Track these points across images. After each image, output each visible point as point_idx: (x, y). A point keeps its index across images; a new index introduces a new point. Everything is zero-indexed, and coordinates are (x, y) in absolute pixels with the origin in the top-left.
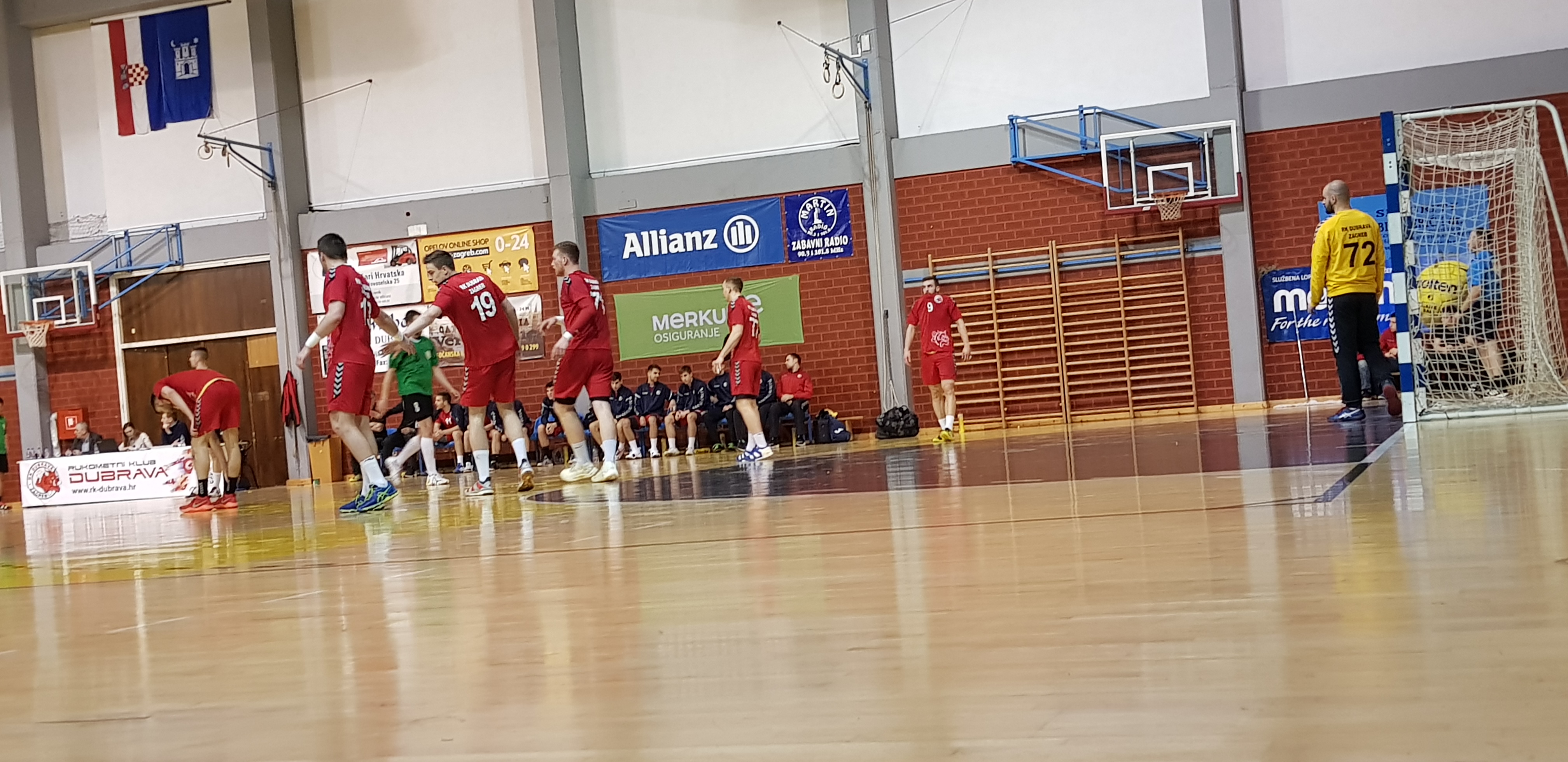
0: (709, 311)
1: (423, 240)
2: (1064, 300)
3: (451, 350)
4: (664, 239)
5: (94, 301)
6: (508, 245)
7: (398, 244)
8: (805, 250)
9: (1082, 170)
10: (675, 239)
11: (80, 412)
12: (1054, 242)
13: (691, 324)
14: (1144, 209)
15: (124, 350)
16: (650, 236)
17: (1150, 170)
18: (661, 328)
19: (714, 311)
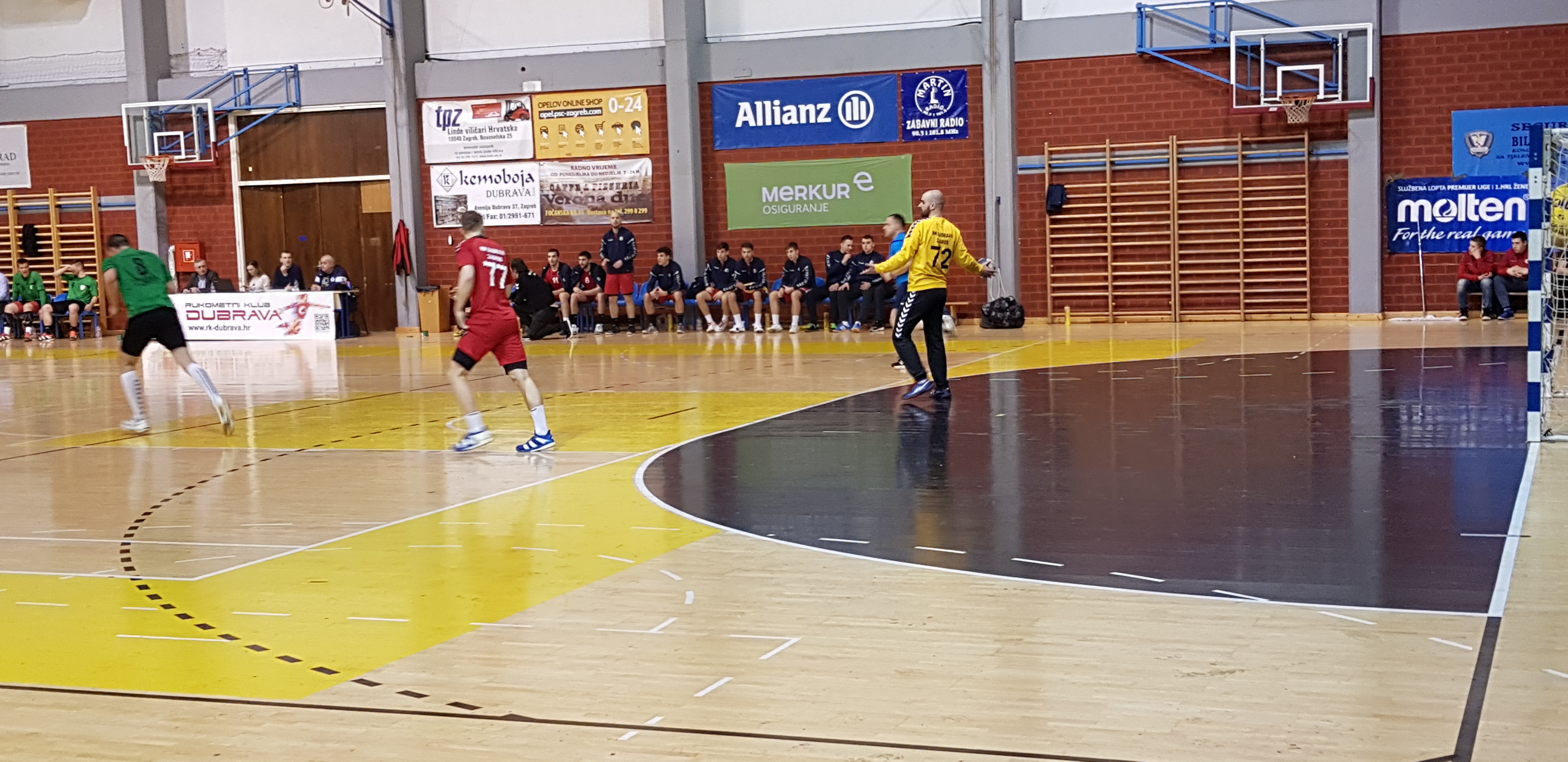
0: (818, 186)
1: (537, 97)
2: (1181, 196)
3: (560, 209)
4: (777, 110)
5: (213, 138)
6: (621, 107)
7: (513, 99)
8: (920, 130)
9: (1209, 64)
10: (789, 111)
11: (197, 246)
12: (1175, 137)
13: (801, 198)
14: (1271, 110)
15: (242, 188)
16: (764, 106)
17: (1280, 69)
18: (770, 199)
19: (824, 186)
